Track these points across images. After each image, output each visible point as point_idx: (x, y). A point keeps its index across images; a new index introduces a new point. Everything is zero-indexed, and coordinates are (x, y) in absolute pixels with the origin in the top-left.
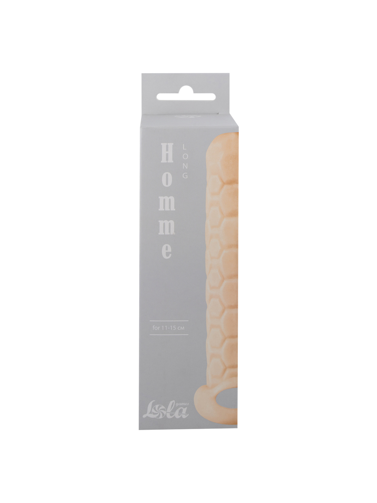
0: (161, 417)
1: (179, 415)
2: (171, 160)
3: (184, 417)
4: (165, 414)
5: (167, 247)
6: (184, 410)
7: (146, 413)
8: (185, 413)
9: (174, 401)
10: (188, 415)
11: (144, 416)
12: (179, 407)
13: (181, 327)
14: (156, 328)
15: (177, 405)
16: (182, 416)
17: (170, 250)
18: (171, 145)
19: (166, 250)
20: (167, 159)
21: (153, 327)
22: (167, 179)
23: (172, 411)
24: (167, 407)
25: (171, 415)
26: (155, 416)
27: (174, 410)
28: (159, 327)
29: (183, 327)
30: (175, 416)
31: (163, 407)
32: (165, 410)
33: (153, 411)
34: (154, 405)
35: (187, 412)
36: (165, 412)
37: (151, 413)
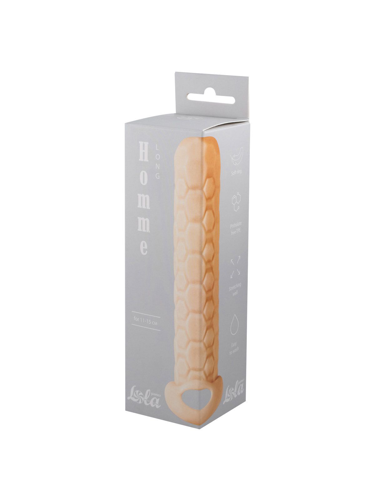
0: (140, 402)
1: (154, 404)
2: (146, 160)
3: (157, 407)
4: (143, 401)
5: (144, 243)
6: (158, 400)
7: (129, 396)
8: (158, 404)
9: (149, 390)
10: (160, 406)
11: (129, 398)
12: (153, 396)
13: (155, 322)
14: (136, 319)
15: (152, 395)
16: (155, 406)
17: (146, 247)
18: (146, 144)
19: (143, 246)
20: (144, 158)
21: (134, 318)
22: (144, 178)
23: (148, 399)
24: (144, 394)
25: (148, 402)
26: (135, 400)
27: (149, 399)
28: (138, 319)
29: (157, 323)
30: (150, 405)
31: (141, 394)
32: (143, 396)
33: (135, 395)
34: (135, 389)
35: (159, 403)
36: (143, 399)
37: (133, 396)
